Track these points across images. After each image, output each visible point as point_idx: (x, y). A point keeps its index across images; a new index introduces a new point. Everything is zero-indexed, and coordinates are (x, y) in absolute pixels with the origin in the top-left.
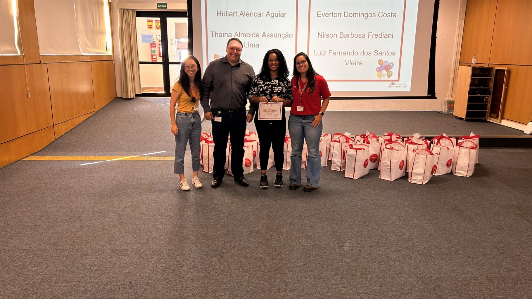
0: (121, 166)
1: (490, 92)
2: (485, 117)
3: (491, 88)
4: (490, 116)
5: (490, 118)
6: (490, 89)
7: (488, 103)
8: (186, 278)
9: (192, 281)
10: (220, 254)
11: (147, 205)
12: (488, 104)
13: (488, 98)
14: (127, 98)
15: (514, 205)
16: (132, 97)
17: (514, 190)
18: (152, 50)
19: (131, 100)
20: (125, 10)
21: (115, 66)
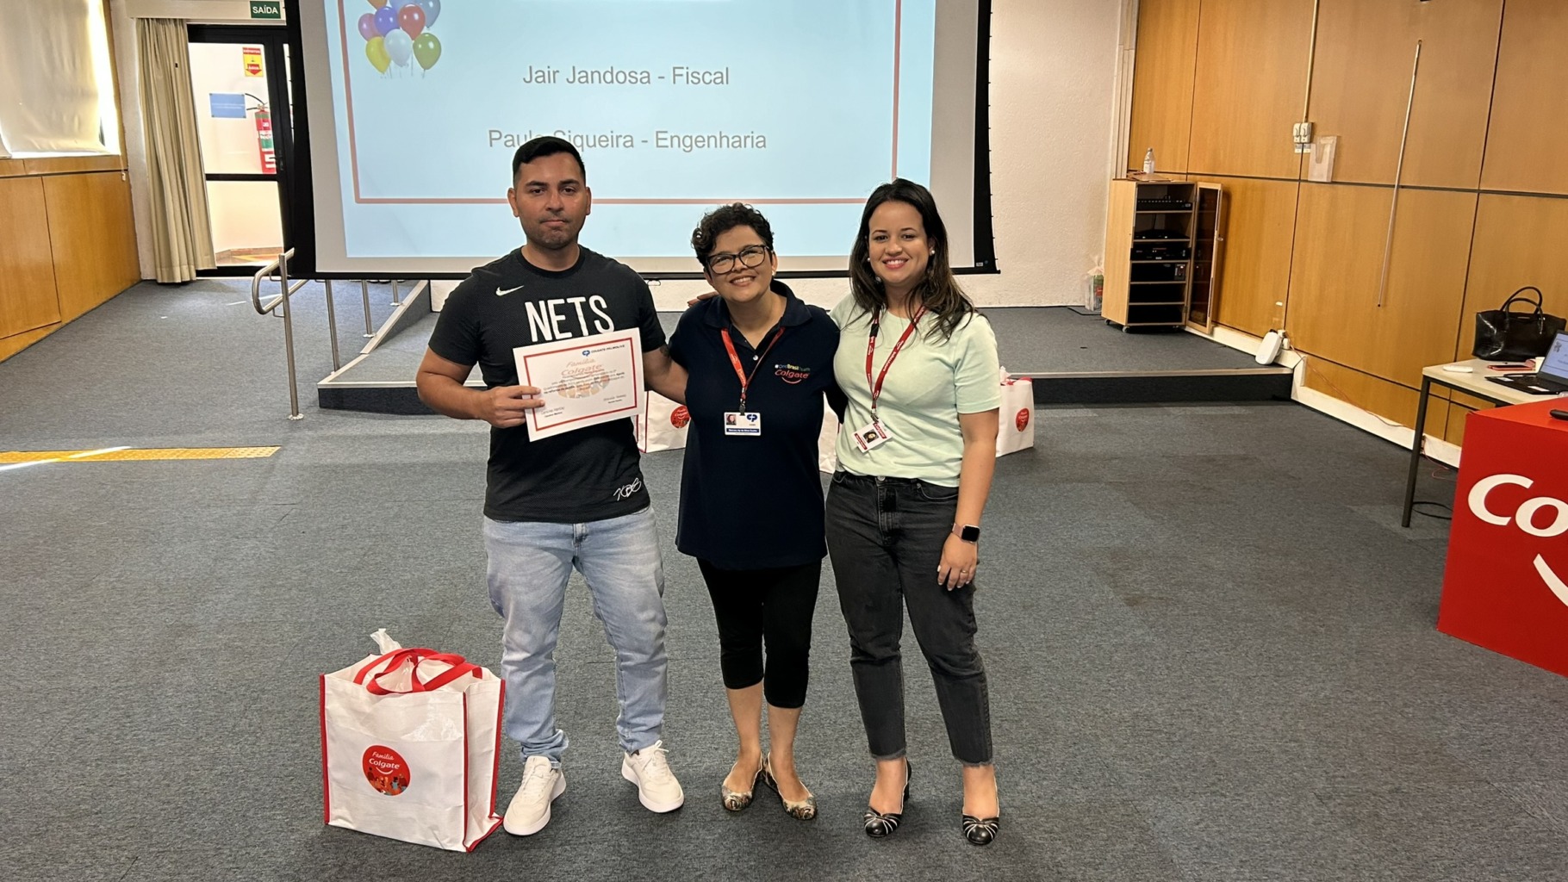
0: (88, 476)
1: (1189, 251)
2: (1180, 320)
3: (1191, 241)
4: (1191, 319)
5: (1191, 323)
6: (1189, 242)
7: (1186, 282)
8: (131, 754)
9: (144, 760)
10: (255, 695)
11: (112, 580)
12: (1185, 284)
13: (1185, 268)
14: (171, 281)
15: (1109, 548)
16: (188, 279)
17: (1138, 512)
18: (262, 137)
19: (182, 287)
20: (155, 21)
21: (130, 187)
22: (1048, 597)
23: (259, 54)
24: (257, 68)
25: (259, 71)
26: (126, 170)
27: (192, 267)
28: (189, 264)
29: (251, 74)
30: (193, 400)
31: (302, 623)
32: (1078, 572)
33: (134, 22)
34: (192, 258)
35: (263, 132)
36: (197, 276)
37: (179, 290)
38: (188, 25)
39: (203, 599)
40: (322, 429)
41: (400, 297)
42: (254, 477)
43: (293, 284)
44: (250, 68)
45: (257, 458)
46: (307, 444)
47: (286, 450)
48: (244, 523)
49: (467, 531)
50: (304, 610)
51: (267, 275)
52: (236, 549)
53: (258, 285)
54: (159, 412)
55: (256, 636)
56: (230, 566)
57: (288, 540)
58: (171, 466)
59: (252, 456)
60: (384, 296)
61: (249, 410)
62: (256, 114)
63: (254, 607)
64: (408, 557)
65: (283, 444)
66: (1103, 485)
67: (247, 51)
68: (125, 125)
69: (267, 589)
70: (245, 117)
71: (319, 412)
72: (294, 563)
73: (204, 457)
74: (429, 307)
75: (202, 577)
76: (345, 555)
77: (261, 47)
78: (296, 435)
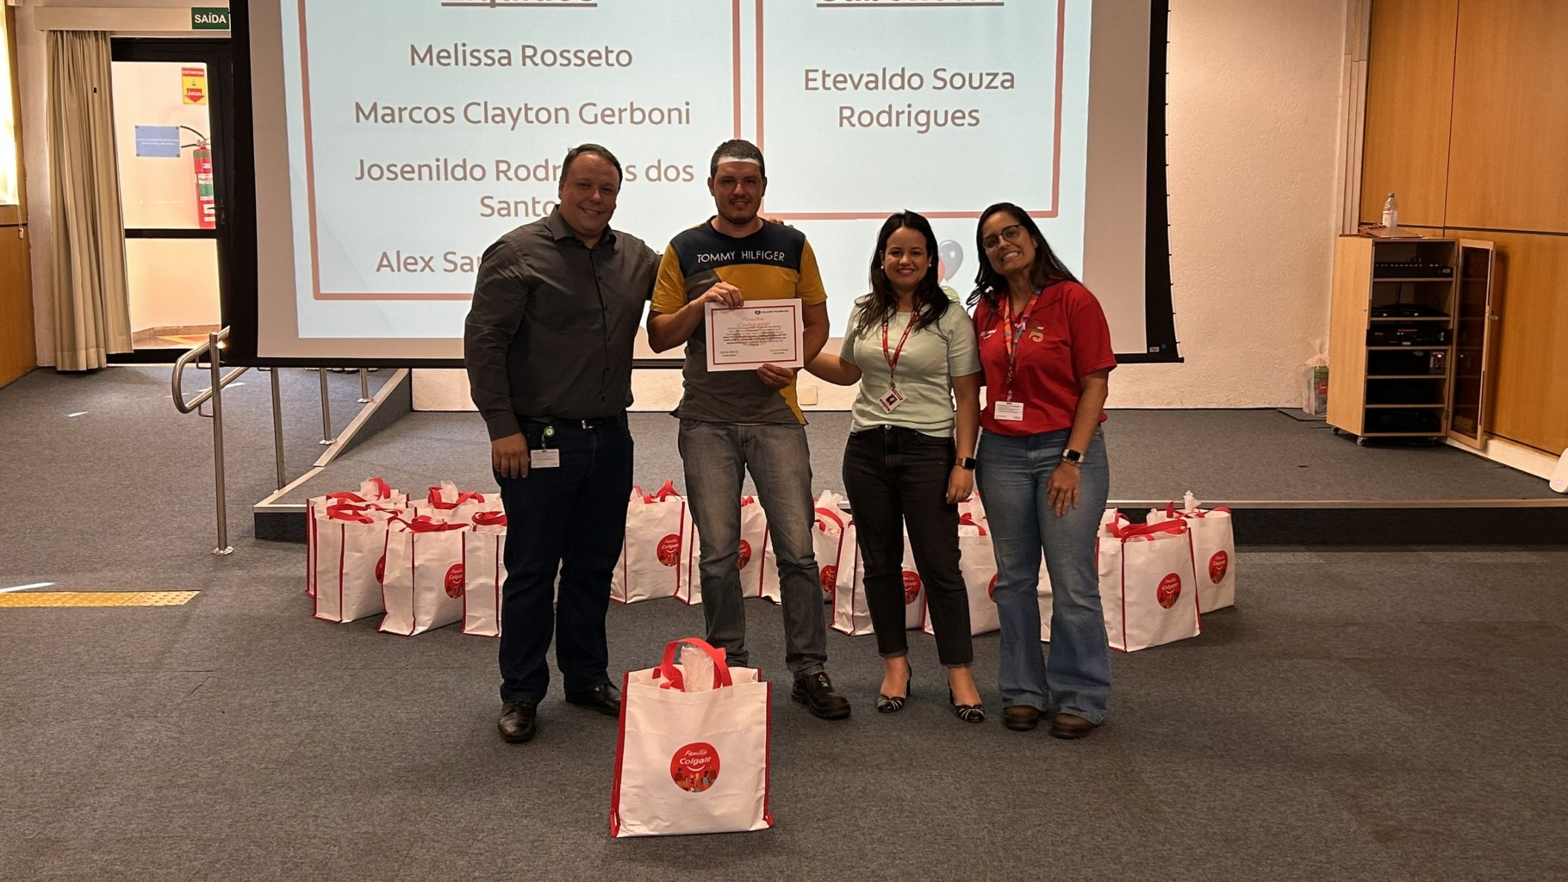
1: (1449, 334)
2: (1438, 429)
3: (1451, 319)
4: (1454, 428)
5: (1454, 433)
6: (1449, 321)
7: (1447, 376)
12: (1445, 379)
13: (1444, 357)
14: (74, 369)
15: (1348, 756)
16: (96, 366)
17: (1388, 703)
18: (201, 182)
19: (87, 377)
20: (71, 34)
21: (29, 246)
22: (1261, 826)
23: (203, 76)
24: (199, 94)
25: (203, 97)
26: (25, 225)
27: (102, 351)
28: (98, 346)
29: (193, 102)
30: (90, 527)
31: (209, 840)
32: (1303, 790)
33: (45, 35)
34: (102, 338)
35: (202, 176)
36: (108, 362)
37: (84, 381)
38: (112, 40)
39: (77, 804)
40: (256, 568)
41: (370, 392)
42: (161, 633)
43: (227, 373)
44: (190, 94)
45: (167, 606)
46: (234, 588)
47: (207, 595)
48: (142, 696)
49: (440, 712)
50: (212, 822)
51: (193, 361)
52: (128, 733)
53: (180, 374)
54: (45, 543)
55: (144, 858)
56: (119, 756)
57: (200, 721)
58: (53, 616)
59: (161, 604)
60: (349, 389)
61: (162, 540)
62: (195, 152)
63: (144, 815)
64: (358, 749)
65: (204, 587)
66: (1335, 663)
67: (184, 72)
68: (27, 167)
69: (164, 791)
70: (178, 156)
71: (254, 545)
72: (203, 754)
73: (96, 605)
74: (408, 405)
75: (80, 771)
76: (275, 743)
77: (203, 66)
78: (220, 575)
